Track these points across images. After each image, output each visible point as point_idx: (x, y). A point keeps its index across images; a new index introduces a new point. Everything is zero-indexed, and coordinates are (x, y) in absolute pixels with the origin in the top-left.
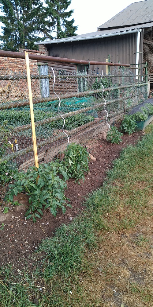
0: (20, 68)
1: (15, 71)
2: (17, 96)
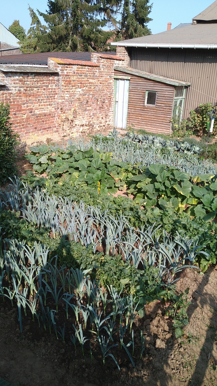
0: (91, 83)
1: (84, 88)
2: (83, 125)
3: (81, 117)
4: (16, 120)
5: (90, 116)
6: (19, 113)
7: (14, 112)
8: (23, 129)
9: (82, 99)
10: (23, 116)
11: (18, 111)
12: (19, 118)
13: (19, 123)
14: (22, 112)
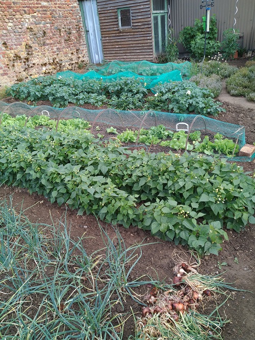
1: (35, 14)
2: (46, 64)
3: (40, 54)
5: (53, 52)
9: (35, 29)
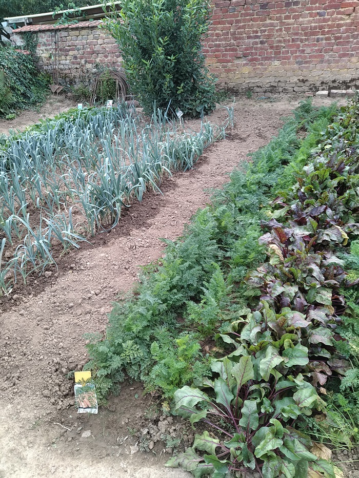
4: (321, 27)
6: (333, 13)
7: (319, 8)
8: (335, 47)
10: (342, 19)
11: (330, 7)
12: (330, 23)
13: (328, 32)
14: (342, 10)
